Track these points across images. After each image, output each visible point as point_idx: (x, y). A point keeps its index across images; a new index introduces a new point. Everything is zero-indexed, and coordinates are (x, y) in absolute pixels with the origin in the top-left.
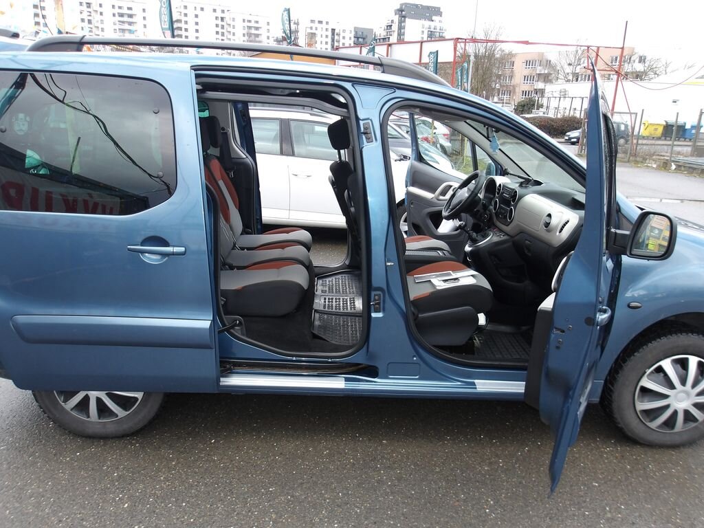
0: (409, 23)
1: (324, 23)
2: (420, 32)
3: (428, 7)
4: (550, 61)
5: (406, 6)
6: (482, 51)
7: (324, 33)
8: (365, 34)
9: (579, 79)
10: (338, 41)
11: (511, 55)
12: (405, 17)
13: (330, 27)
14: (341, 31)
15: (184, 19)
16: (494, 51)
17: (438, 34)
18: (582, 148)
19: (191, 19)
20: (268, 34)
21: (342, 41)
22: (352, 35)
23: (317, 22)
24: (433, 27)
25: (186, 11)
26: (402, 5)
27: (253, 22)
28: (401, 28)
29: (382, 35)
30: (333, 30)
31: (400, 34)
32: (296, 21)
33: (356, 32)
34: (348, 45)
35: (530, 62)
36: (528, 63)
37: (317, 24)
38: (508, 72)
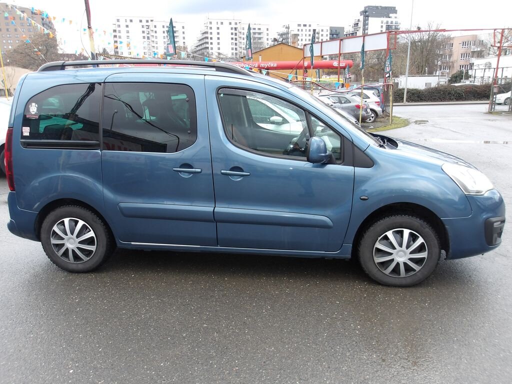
0: (372, 20)
1: (308, 26)
2: (380, 27)
3: (386, 8)
4: (482, 41)
5: (369, 8)
6: (426, 37)
7: (308, 33)
8: (338, 31)
9: (507, 53)
10: (318, 38)
11: (449, 38)
12: (368, 16)
13: (312, 28)
14: (320, 31)
15: (210, 31)
16: (435, 36)
17: (394, 27)
18: (492, 107)
19: (214, 31)
20: (267, 37)
21: (321, 38)
22: (328, 33)
23: (302, 25)
24: (390, 22)
25: (211, 26)
26: (365, 8)
27: (257, 29)
28: (365, 24)
29: (351, 31)
30: (314, 30)
31: (364, 30)
32: (287, 26)
33: (331, 30)
34: (325, 40)
35: (466, 42)
36: (464, 43)
37: (302, 27)
38: (447, 51)
